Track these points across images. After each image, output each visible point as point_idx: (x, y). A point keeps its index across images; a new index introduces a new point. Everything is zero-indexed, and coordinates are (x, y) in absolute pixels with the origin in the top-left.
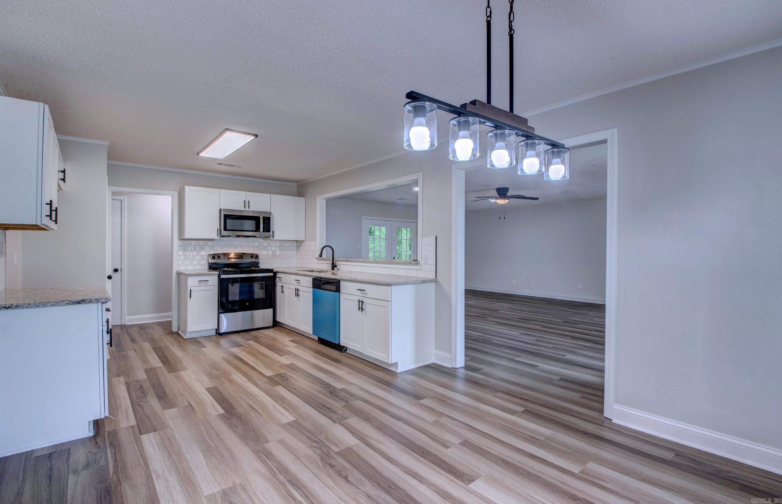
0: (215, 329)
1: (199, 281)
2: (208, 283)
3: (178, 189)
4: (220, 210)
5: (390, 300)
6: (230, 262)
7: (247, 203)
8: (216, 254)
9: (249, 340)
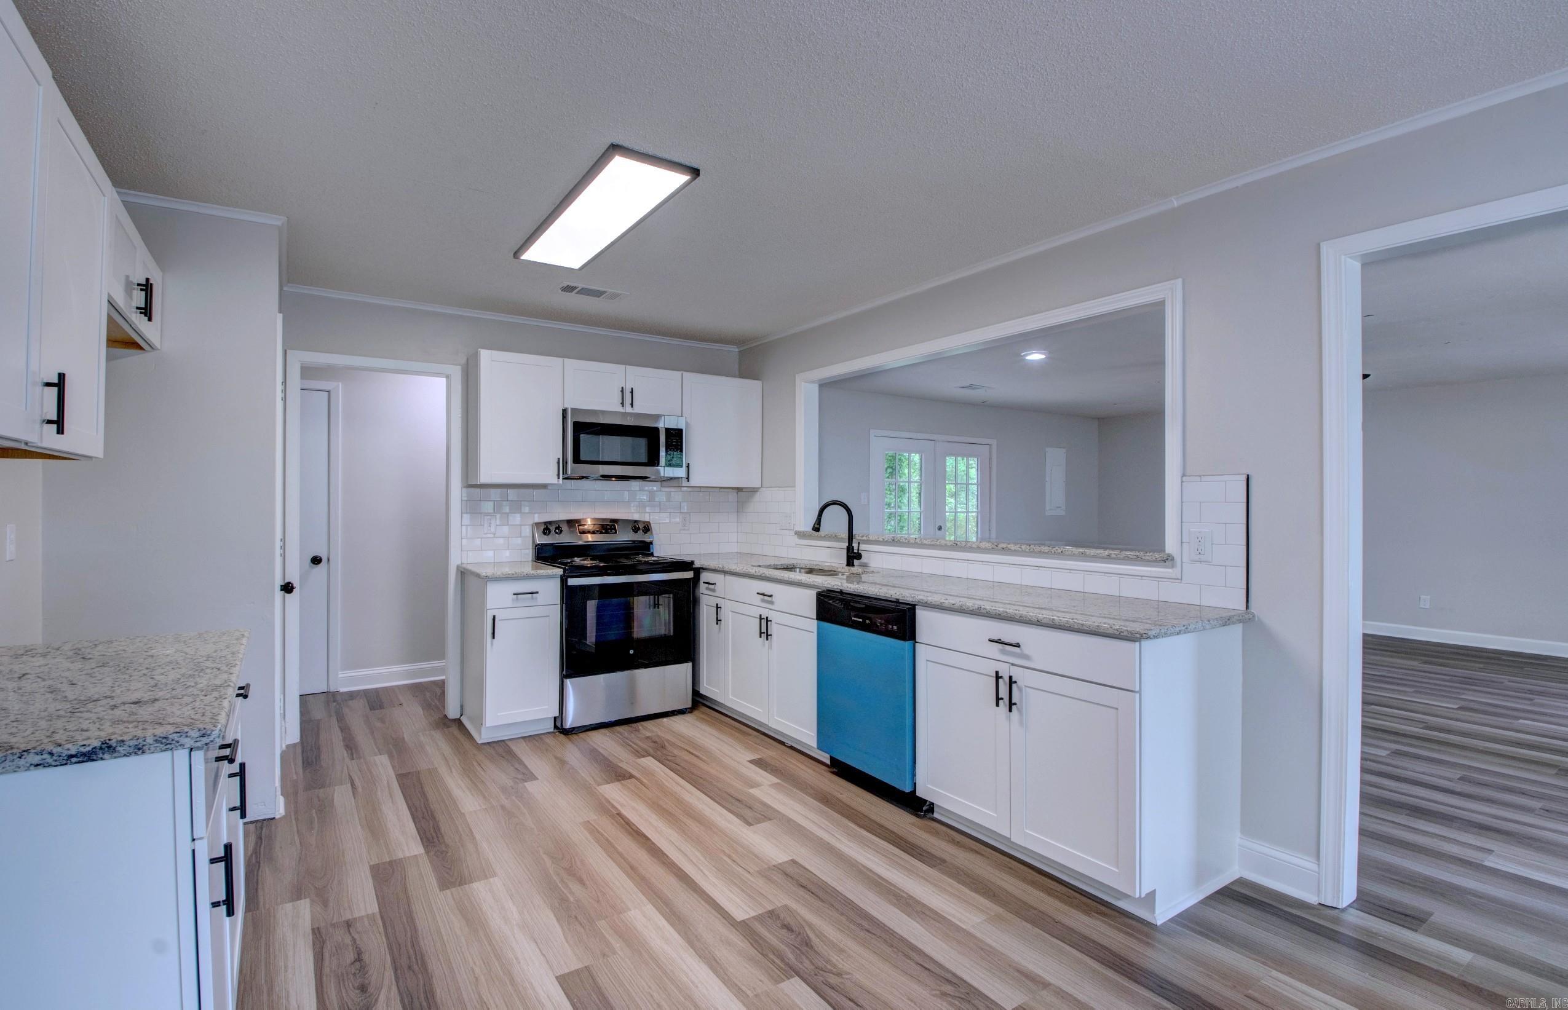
0: (551, 718)
1: (514, 594)
2: (536, 598)
3: (464, 361)
4: (565, 411)
5: (1137, 689)
6: (581, 543)
7: (627, 395)
8: (550, 523)
9: (644, 756)
